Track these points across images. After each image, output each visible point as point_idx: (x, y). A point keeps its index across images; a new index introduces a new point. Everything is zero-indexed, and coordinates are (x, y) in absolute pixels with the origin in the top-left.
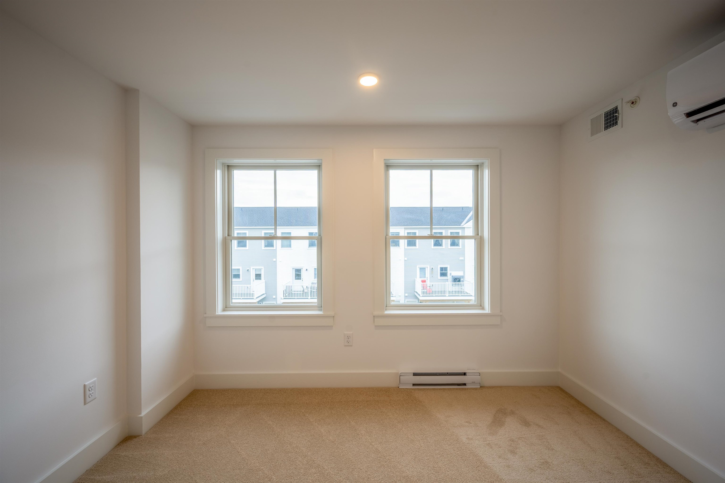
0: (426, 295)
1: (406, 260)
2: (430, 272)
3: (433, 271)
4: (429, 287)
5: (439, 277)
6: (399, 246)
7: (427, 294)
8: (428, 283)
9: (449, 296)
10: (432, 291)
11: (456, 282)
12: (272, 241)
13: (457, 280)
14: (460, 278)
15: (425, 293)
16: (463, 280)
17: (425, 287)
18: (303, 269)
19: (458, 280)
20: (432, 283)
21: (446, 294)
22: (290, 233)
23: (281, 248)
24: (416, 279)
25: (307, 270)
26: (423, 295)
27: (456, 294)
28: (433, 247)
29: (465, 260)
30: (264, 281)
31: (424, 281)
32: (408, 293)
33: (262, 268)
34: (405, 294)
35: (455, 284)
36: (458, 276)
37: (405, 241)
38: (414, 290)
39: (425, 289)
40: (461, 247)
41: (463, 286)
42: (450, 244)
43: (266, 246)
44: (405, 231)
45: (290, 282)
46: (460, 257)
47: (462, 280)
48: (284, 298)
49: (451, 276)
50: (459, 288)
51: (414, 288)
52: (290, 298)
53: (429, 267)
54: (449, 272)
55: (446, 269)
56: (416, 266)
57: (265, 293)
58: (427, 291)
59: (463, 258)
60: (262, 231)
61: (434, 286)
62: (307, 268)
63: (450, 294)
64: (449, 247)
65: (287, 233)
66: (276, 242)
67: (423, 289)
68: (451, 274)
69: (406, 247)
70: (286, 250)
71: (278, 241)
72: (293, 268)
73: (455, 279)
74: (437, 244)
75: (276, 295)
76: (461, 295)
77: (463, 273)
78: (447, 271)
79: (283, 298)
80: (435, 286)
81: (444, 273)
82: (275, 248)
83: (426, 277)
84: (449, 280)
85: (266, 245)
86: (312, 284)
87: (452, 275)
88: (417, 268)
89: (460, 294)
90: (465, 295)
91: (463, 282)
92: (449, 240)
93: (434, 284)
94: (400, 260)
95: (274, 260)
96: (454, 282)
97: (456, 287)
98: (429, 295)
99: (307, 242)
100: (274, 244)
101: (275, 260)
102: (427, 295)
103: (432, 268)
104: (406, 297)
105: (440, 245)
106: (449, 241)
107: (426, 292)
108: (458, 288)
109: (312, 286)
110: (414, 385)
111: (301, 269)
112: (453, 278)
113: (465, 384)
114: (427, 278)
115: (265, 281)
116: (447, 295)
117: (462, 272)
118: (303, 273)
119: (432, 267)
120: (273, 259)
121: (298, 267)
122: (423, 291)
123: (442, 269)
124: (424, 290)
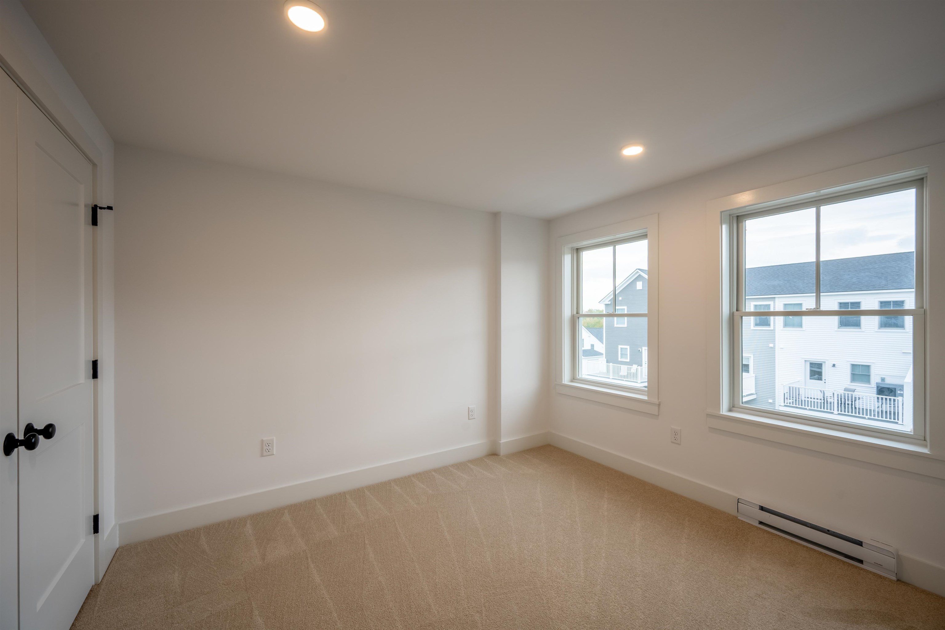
12: (767, 318)
18: (826, 362)
22: (801, 305)
23: (784, 327)
25: (834, 365)
30: (754, 375)
33: (751, 357)
43: (756, 325)
45: (799, 381)
48: (785, 405)
52: (797, 407)
57: (755, 393)
60: (750, 303)
62: (834, 363)
65: (794, 304)
66: (774, 320)
70: (792, 332)
71: (777, 317)
72: (805, 361)
75: (774, 398)
79: (783, 404)
82: (772, 327)
85: (758, 322)
86: (845, 390)
95: (771, 345)
99: (835, 319)
100: (770, 323)
101: (773, 346)
109: (845, 394)
110: (761, 523)
111: (822, 364)
113: (861, 562)
115: (756, 375)
118: (826, 371)
120: (768, 344)
121: (816, 358)
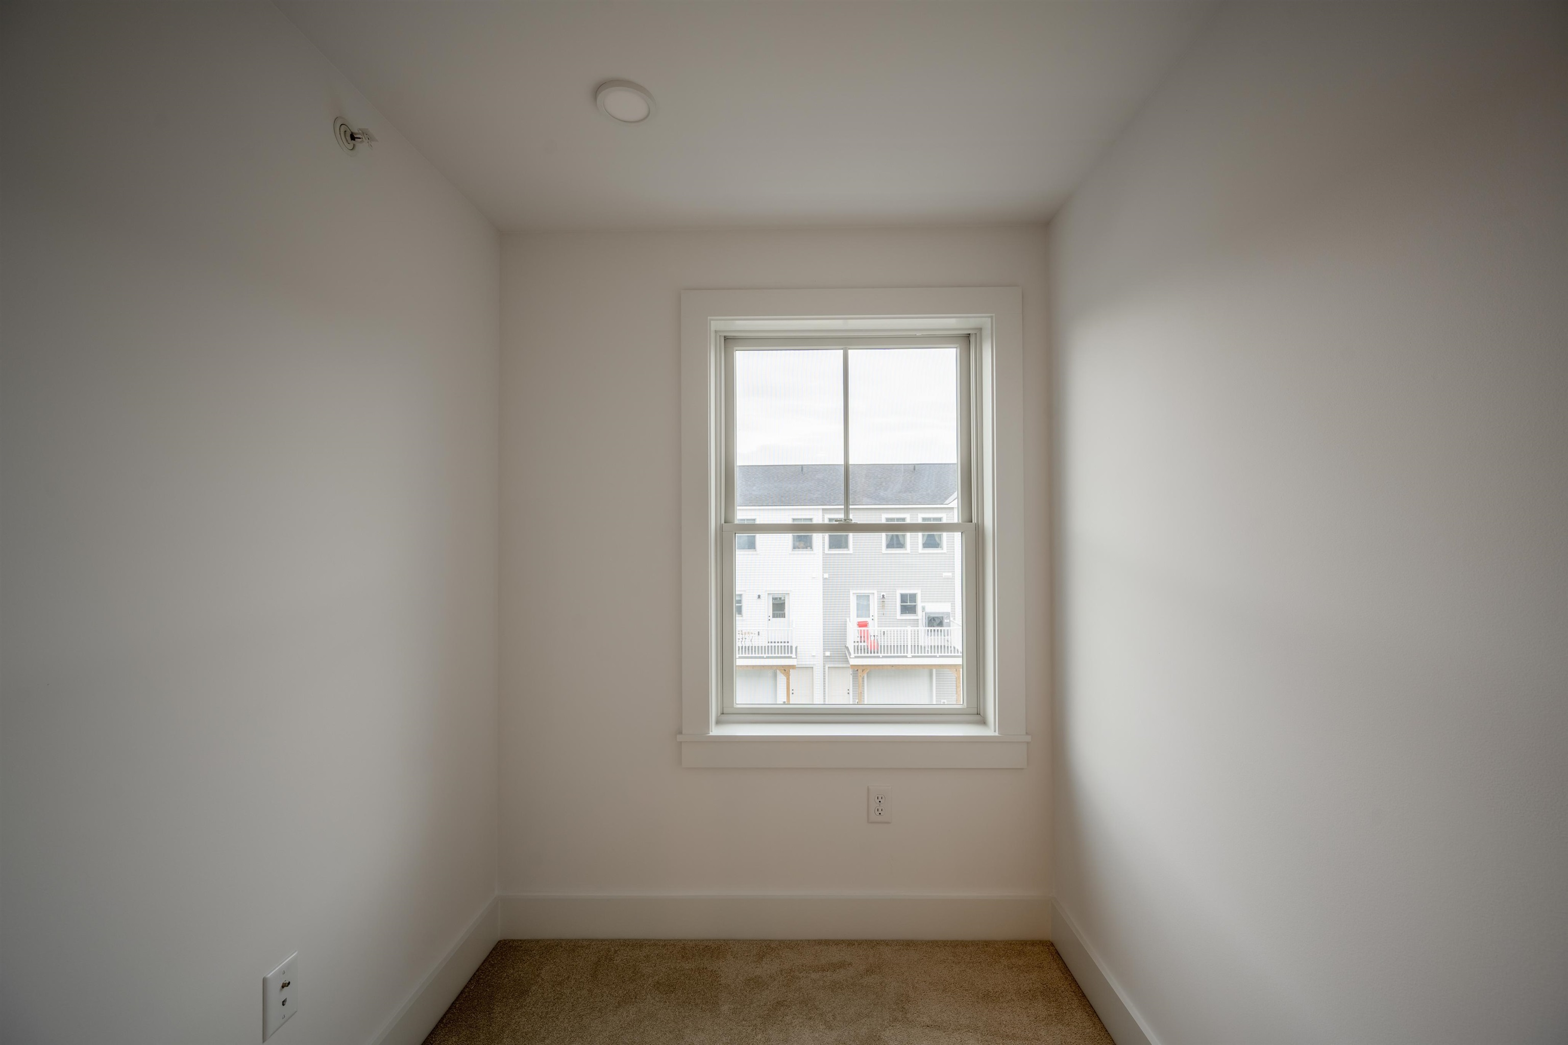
0: (866, 655)
1: (827, 577)
2: (879, 608)
3: (886, 603)
4: (872, 638)
5: (899, 616)
6: (811, 548)
7: (868, 653)
8: (873, 629)
9: (913, 657)
10: (881, 646)
11: (934, 627)
13: (935, 621)
14: (942, 617)
15: (864, 649)
16: (948, 621)
17: (864, 637)
19: (938, 621)
20: (883, 629)
21: (907, 653)
24: (848, 619)
26: (856, 655)
27: (931, 653)
28: (884, 550)
29: (954, 579)
31: (863, 625)
32: (832, 650)
34: (824, 651)
35: (933, 631)
36: (939, 613)
37: (824, 538)
38: (843, 643)
39: (864, 642)
40: (945, 551)
41: (948, 635)
42: (923, 544)
44: (823, 515)
46: (944, 572)
47: (946, 621)
49: (924, 613)
50: (941, 639)
51: (845, 640)
53: (875, 592)
54: (919, 605)
55: (913, 597)
56: (849, 592)
58: (867, 646)
59: (950, 574)
61: (887, 634)
63: (915, 653)
64: (921, 550)
67: (861, 642)
68: (923, 608)
69: (827, 551)
73: (931, 620)
74: (895, 543)
76: (940, 654)
77: (952, 606)
78: (915, 603)
80: (889, 635)
81: (908, 605)
83: (871, 616)
84: (920, 622)
87: (928, 610)
88: (851, 594)
89: (938, 653)
90: (953, 654)
91: (950, 626)
92: (920, 534)
93: (887, 631)
94: (814, 578)
96: (929, 626)
97: (933, 637)
98: (873, 655)
102: (869, 655)
103: (883, 596)
104: (825, 657)
105: (901, 545)
106: (920, 536)
107: (868, 649)
108: (939, 640)
112: (927, 618)
114: (873, 618)
116: (909, 655)
117: (950, 604)
119: (882, 594)
122: (861, 646)
123: (904, 598)
124: (863, 644)
